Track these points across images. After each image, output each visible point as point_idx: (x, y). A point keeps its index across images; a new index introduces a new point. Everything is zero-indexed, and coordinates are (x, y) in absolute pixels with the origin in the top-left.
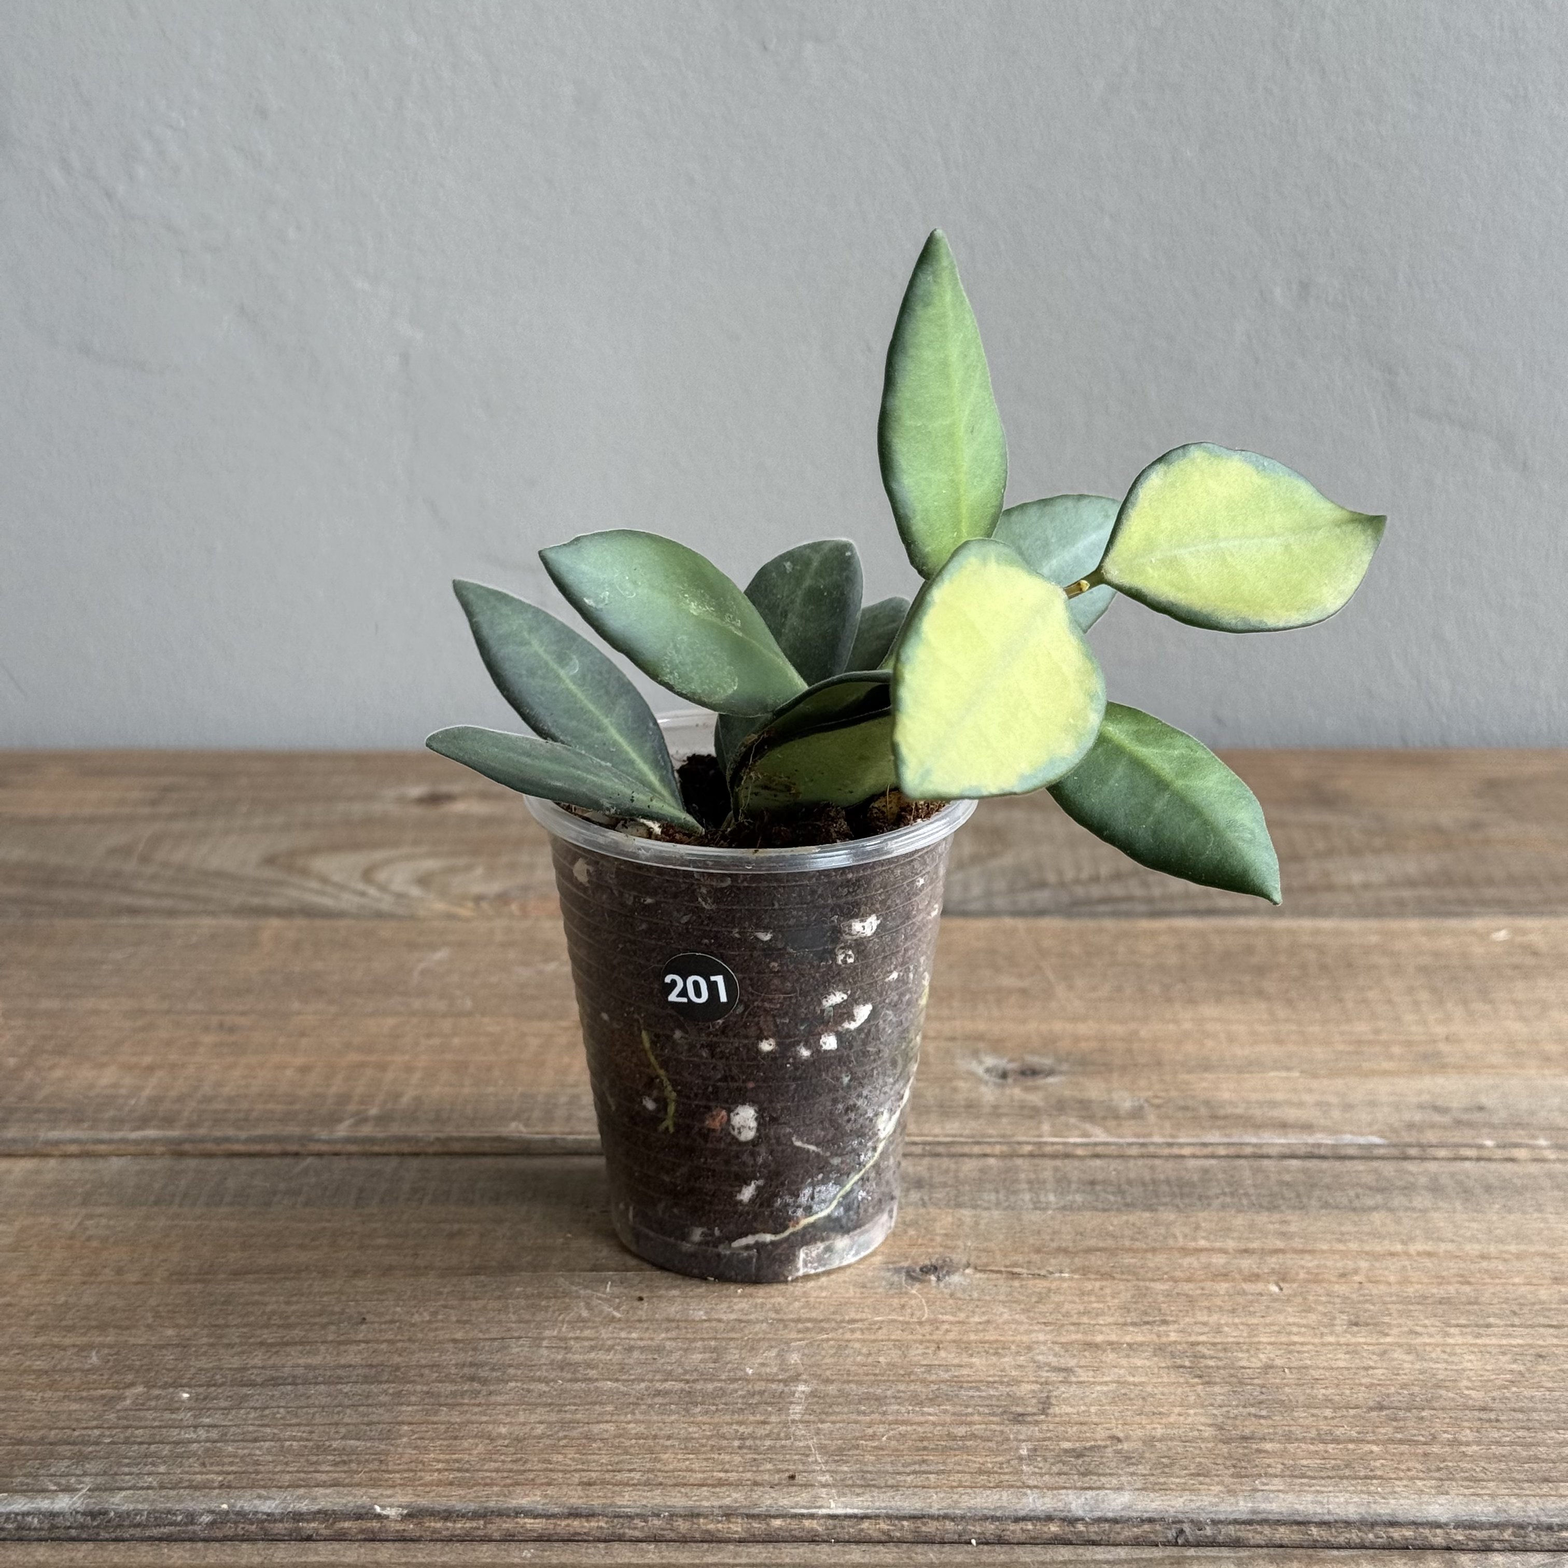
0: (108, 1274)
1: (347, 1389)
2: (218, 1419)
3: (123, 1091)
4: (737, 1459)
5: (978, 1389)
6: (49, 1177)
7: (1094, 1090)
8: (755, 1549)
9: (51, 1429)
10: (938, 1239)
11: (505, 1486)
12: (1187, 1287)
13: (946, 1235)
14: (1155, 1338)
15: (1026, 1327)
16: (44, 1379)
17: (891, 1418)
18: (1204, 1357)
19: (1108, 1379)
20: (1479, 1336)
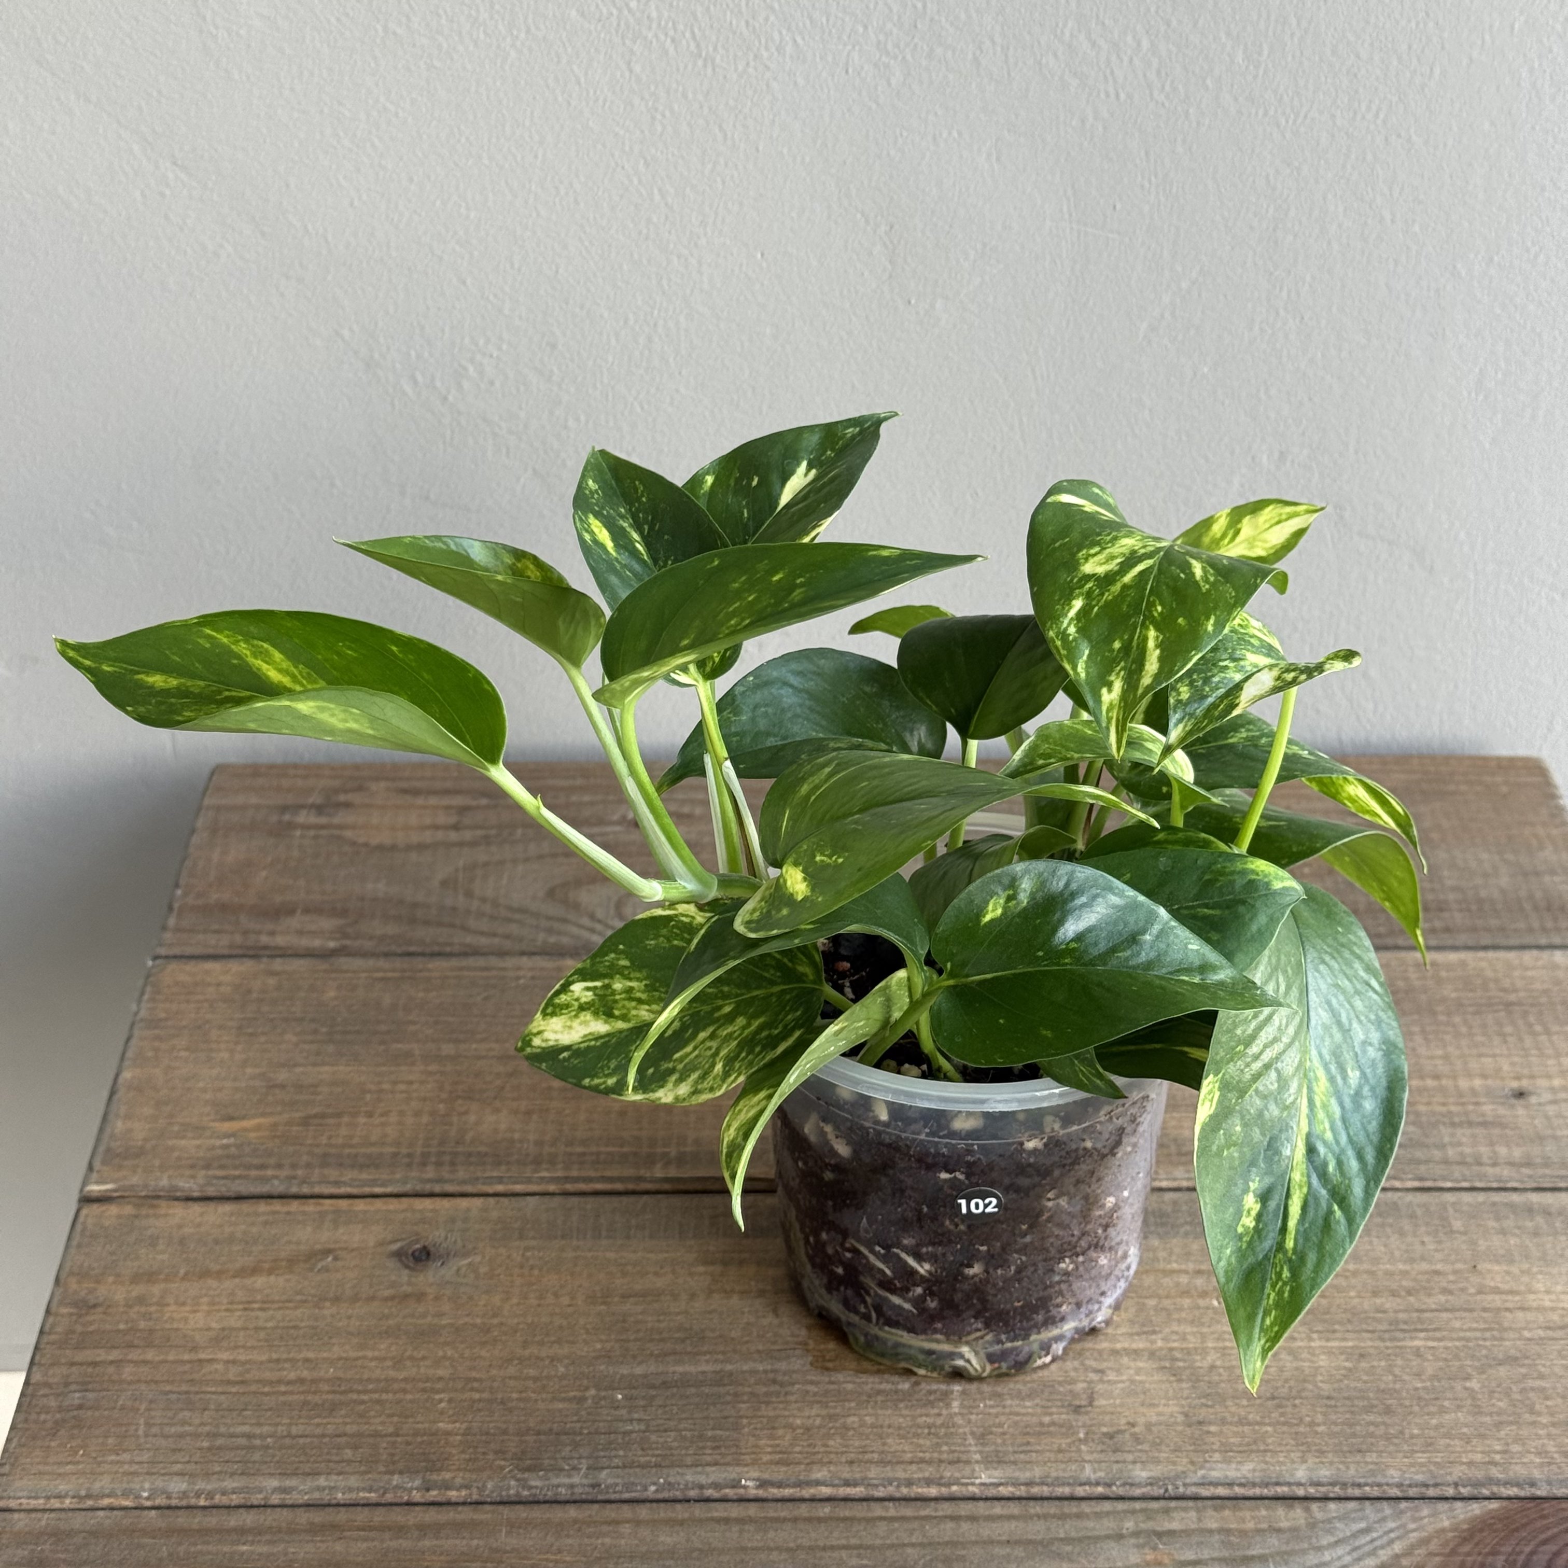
0: (550, 1299)
1: (707, 1390)
2: (642, 1414)
3: (517, 1136)
4: (928, 1443)
6: (495, 1214)
9: (553, 1423)
12: (1166, 1303)
14: (1148, 1345)
17: (1008, 1410)
18: (1177, 1360)
19: (1124, 1378)
20: (1328, 1340)
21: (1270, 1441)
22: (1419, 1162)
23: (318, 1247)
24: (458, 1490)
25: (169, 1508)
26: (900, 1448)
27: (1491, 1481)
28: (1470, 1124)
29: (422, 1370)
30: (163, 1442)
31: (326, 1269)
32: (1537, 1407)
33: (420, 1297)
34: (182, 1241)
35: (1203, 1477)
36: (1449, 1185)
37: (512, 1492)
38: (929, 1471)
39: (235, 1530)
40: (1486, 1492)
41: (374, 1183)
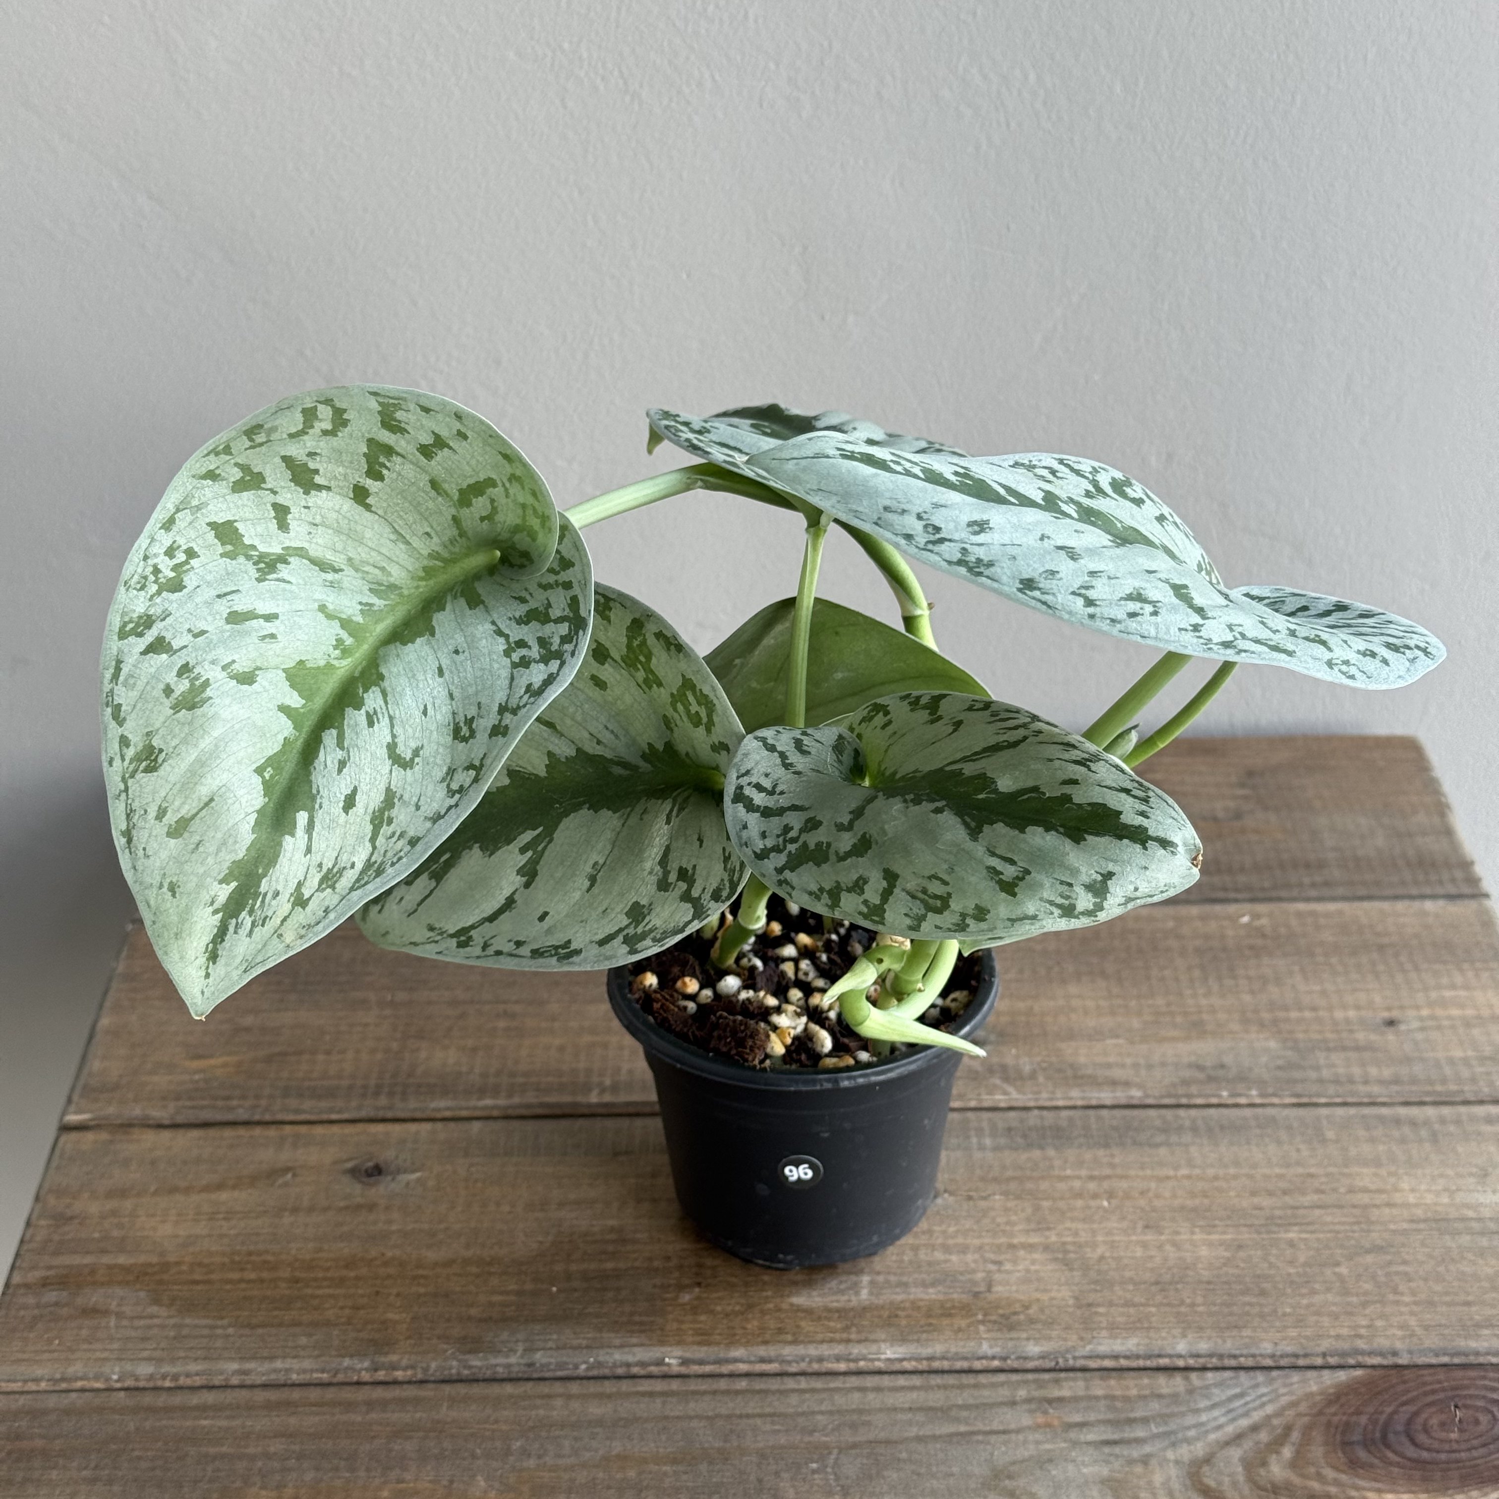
21: (1154, 1319)
22: (1295, 1081)
24: (405, 1369)
25: (137, 1389)
26: (812, 1329)
27: (1357, 1352)
28: (1344, 1049)
30: (133, 1334)
31: (286, 1184)
32: (1401, 1288)
33: (371, 1207)
34: (153, 1163)
35: (1091, 1351)
36: (1323, 1100)
37: (454, 1371)
38: (839, 1349)
39: (197, 1408)
40: (1352, 1361)
41: (331, 1110)
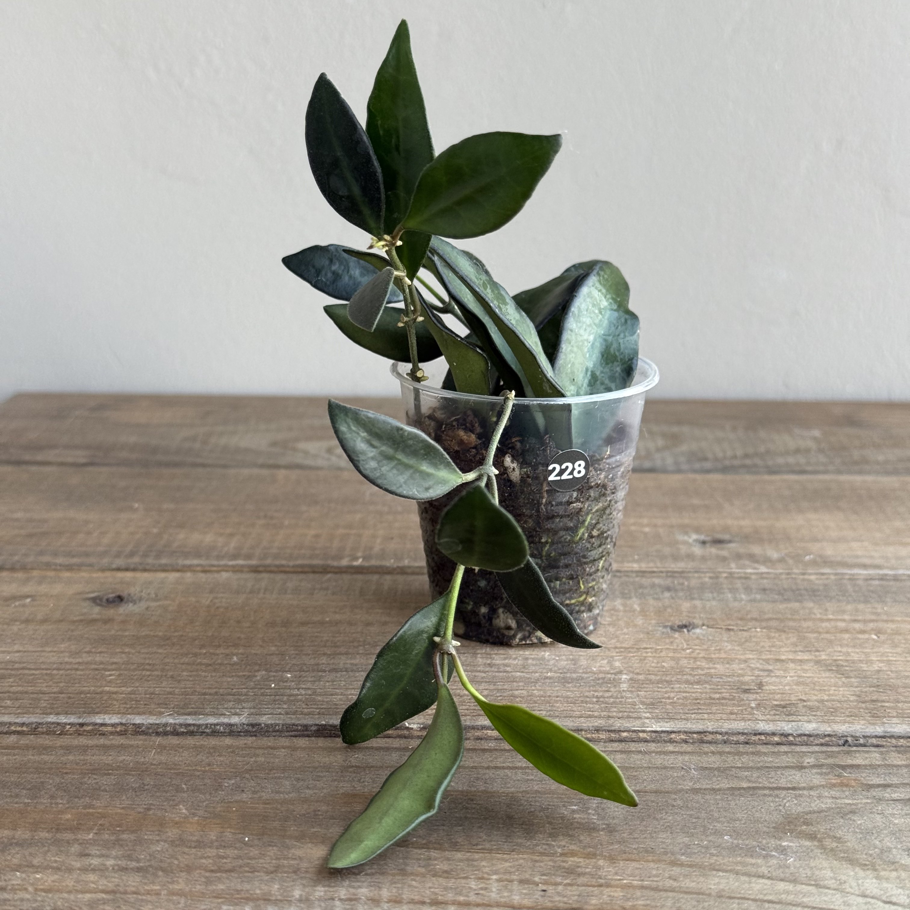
0: (232, 623)
2: (309, 685)
3: (219, 544)
4: (597, 706)
5: (721, 678)
6: (189, 580)
7: (756, 550)
8: (615, 745)
9: (219, 689)
10: (684, 614)
11: (474, 716)
12: (827, 636)
13: (689, 612)
14: (814, 657)
15: (740, 653)
16: (210, 668)
17: (676, 690)
18: (842, 666)
23: (19, 594)
29: (98, 658)
